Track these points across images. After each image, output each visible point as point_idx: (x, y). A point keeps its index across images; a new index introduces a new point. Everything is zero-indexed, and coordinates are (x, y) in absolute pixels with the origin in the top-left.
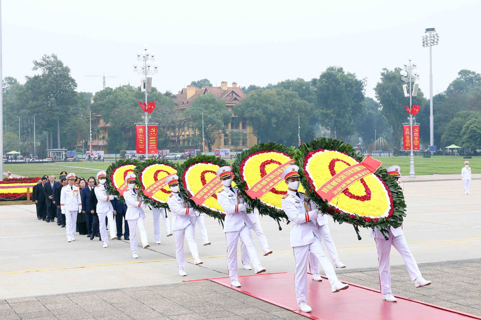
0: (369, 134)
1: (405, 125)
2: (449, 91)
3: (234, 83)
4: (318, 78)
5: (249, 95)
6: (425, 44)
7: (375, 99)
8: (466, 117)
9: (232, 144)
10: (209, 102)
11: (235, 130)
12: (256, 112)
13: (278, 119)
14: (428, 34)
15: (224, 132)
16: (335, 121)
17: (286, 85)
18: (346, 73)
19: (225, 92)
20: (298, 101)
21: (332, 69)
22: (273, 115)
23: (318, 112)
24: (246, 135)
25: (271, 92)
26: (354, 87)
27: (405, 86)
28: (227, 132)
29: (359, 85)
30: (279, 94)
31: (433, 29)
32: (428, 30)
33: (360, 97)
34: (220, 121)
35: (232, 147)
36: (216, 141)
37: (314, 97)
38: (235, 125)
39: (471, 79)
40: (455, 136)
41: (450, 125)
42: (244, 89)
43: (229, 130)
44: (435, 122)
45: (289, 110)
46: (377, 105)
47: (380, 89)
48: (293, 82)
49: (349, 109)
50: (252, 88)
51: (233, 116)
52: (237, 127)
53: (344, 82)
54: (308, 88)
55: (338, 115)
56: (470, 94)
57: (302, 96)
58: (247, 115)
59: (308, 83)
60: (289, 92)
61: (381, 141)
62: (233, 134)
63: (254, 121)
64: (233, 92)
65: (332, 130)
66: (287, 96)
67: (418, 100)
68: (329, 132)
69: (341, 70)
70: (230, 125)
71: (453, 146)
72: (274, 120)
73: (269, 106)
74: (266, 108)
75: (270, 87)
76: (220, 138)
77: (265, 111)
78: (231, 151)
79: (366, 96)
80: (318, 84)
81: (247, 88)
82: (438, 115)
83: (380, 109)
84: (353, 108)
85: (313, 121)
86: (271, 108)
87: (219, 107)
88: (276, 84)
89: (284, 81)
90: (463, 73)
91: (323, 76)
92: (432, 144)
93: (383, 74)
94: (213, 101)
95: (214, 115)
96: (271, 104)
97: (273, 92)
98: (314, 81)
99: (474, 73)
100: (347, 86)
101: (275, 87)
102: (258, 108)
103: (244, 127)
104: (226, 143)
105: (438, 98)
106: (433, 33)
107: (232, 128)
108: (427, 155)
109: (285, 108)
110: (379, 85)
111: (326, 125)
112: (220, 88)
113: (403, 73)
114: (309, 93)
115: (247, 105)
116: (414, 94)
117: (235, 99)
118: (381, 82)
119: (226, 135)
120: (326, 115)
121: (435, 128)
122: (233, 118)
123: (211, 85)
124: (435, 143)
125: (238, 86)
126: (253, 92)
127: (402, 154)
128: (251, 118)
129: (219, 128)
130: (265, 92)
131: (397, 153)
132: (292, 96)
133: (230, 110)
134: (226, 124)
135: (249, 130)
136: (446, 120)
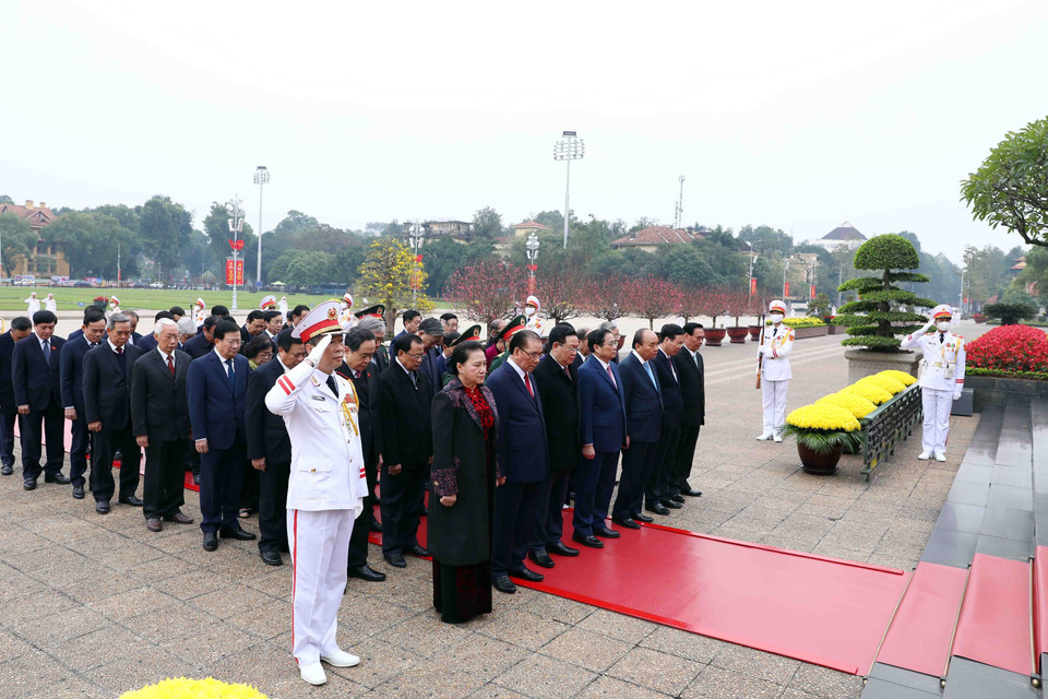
0: (196, 266)
1: (229, 259)
2: (278, 229)
3: (42, 203)
4: (143, 205)
5: (61, 217)
6: (256, 180)
7: (204, 233)
8: (292, 255)
9: (38, 270)
10: (9, 222)
11: (42, 255)
12: (68, 237)
13: (94, 245)
14: (259, 171)
15: (27, 256)
16: (160, 252)
17: (106, 210)
18: (173, 203)
19: (30, 212)
20: (119, 228)
21: (159, 197)
22: (88, 241)
23: (140, 241)
24: (55, 261)
25: (87, 216)
26: (181, 218)
27: (230, 221)
28: (32, 257)
29: (187, 217)
30: (96, 219)
31: (264, 168)
32: (259, 168)
33: (189, 229)
34: (23, 244)
35: (38, 274)
36: (18, 266)
37: (138, 225)
38: (42, 249)
39: (299, 220)
40: (281, 273)
41: (276, 261)
42: (54, 210)
43: (34, 254)
44: (262, 258)
45: (108, 237)
46: (206, 239)
47: (209, 222)
48: (113, 207)
49: (176, 240)
50: (65, 210)
51: (40, 239)
52: (45, 252)
53: (171, 211)
54: (131, 215)
55: (164, 246)
56: (297, 234)
57: (123, 223)
58: (57, 239)
59: (131, 210)
60: (107, 218)
61: (209, 274)
62: (39, 260)
63: (66, 247)
64: (40, 213)
65: (156, 261)
66: (105, 222)
67: (245, 235)
68: (153, 263)
69: (168, 199)
70: (35, 249)
71: (278, 283)
72: (89, 247)
73: (83, 231)
74: (81, 233)
75: (87, 211)
76: (23, 262)
77: (79, 236)
78: (37, 278)
79: (194, 228)
80: (142, 212)
81: (58, 210)
82: (266, 252)
83: (209, 243)
84: (180, 240)
85: (136, 250)
86: (87, 234)
87: (22, 228)
88: (94, 207)
89: (103, 205)
90: (292, 213)
91: (148, 204)
92: (259, 279)
93: (212, 207)
94: (14, 221)
95: (15, 236)
96: (87, 229)
97: (90, 216)
98: (138, 209)
99: (302, 214)
100: (173, 217)
101: (93, 211)
102: (71, 232)
103: (53, 252)
104: (30, 269)
105: (267, 236)
106: (264, 171)
107: (38, 252)
108: (253, 290)
109: (102, 234)
110: (208, 218)
111: (149, 256)
112: (24, 207)
113: (229, 207)
114: (132, 220)
115: (58, 229)
116: (239, 229)
117: (43, 221)
118: (210, 215)
119: (30, 260)
120: (150, 245)
121: (263, 264)
122: (40, 242)
123: (12, 203)
124: (262, 279)
125: (47, 206)
126: (65, 215)
127: (227, 288)
128: (63, 243)
129: (21, 252)
130: (79, 216)
131: (224, 287)
132: (111, 222)
133: (36, 232)
134: (31, 248)
135: (59, 256)
136: (274, 257)
